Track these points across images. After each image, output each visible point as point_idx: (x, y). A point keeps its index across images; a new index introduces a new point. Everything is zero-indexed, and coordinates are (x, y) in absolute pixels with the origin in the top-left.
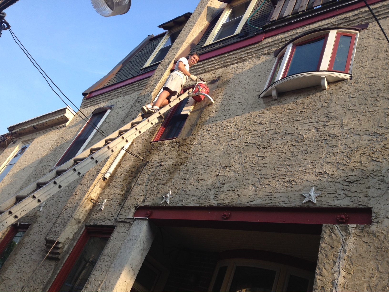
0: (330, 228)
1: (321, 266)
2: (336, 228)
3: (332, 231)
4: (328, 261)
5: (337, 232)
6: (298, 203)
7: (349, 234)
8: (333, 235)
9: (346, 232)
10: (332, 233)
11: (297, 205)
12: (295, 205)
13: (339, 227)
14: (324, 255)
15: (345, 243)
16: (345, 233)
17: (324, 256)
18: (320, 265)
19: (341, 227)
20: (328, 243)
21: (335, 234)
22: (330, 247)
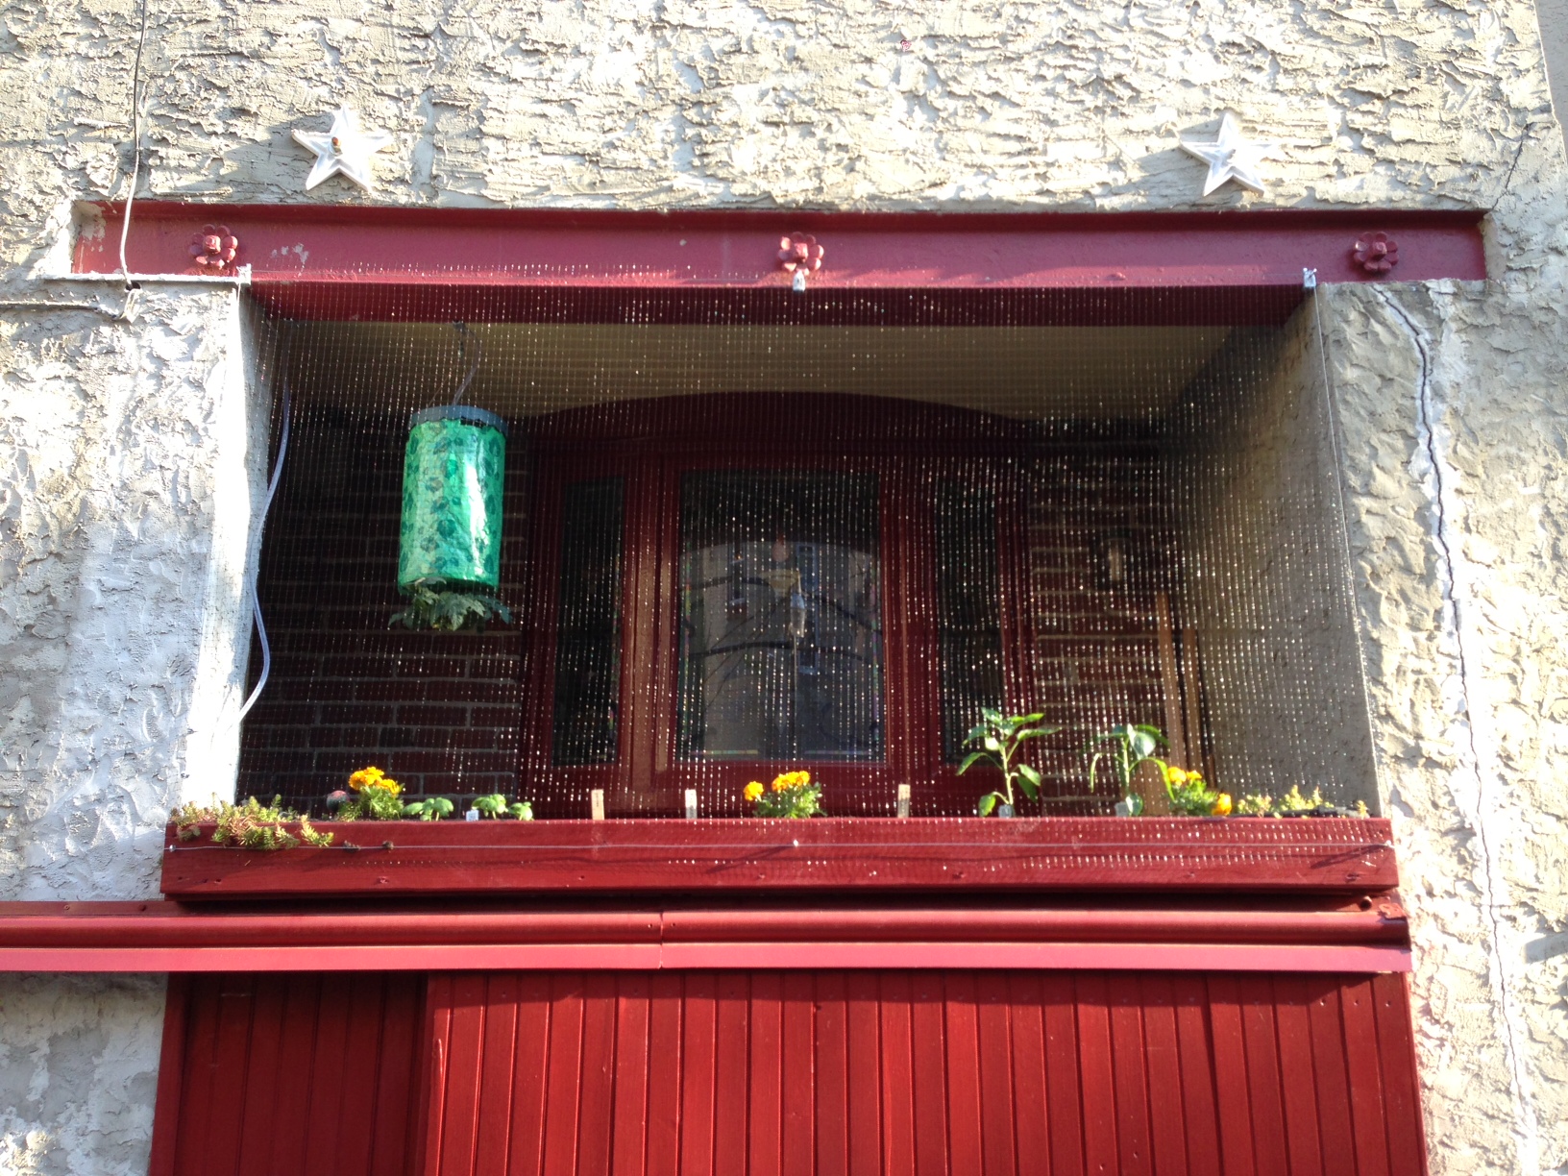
0: (1362, 302)
1: (1362, 458)
2: (1381, 299)
3: (1370, 312)
4: (1384, 437)
5: (1388, 313)
6: (1175, 192)
7: (1441, 321)
8: (1378, 328)
9: (1427, 315)
10: (1372, 321)
11: (1176, 200)
12: (1165, 200)
13: (1389, 295)
14: (1363, 412)
15: (1432, 359)
16: (1421, 317)
17: (1363, 419)
18: (1356, 455)
19: (1396, 292)
20: (1367, 365)
21: (1383, 323)
22: (1378, 380)
